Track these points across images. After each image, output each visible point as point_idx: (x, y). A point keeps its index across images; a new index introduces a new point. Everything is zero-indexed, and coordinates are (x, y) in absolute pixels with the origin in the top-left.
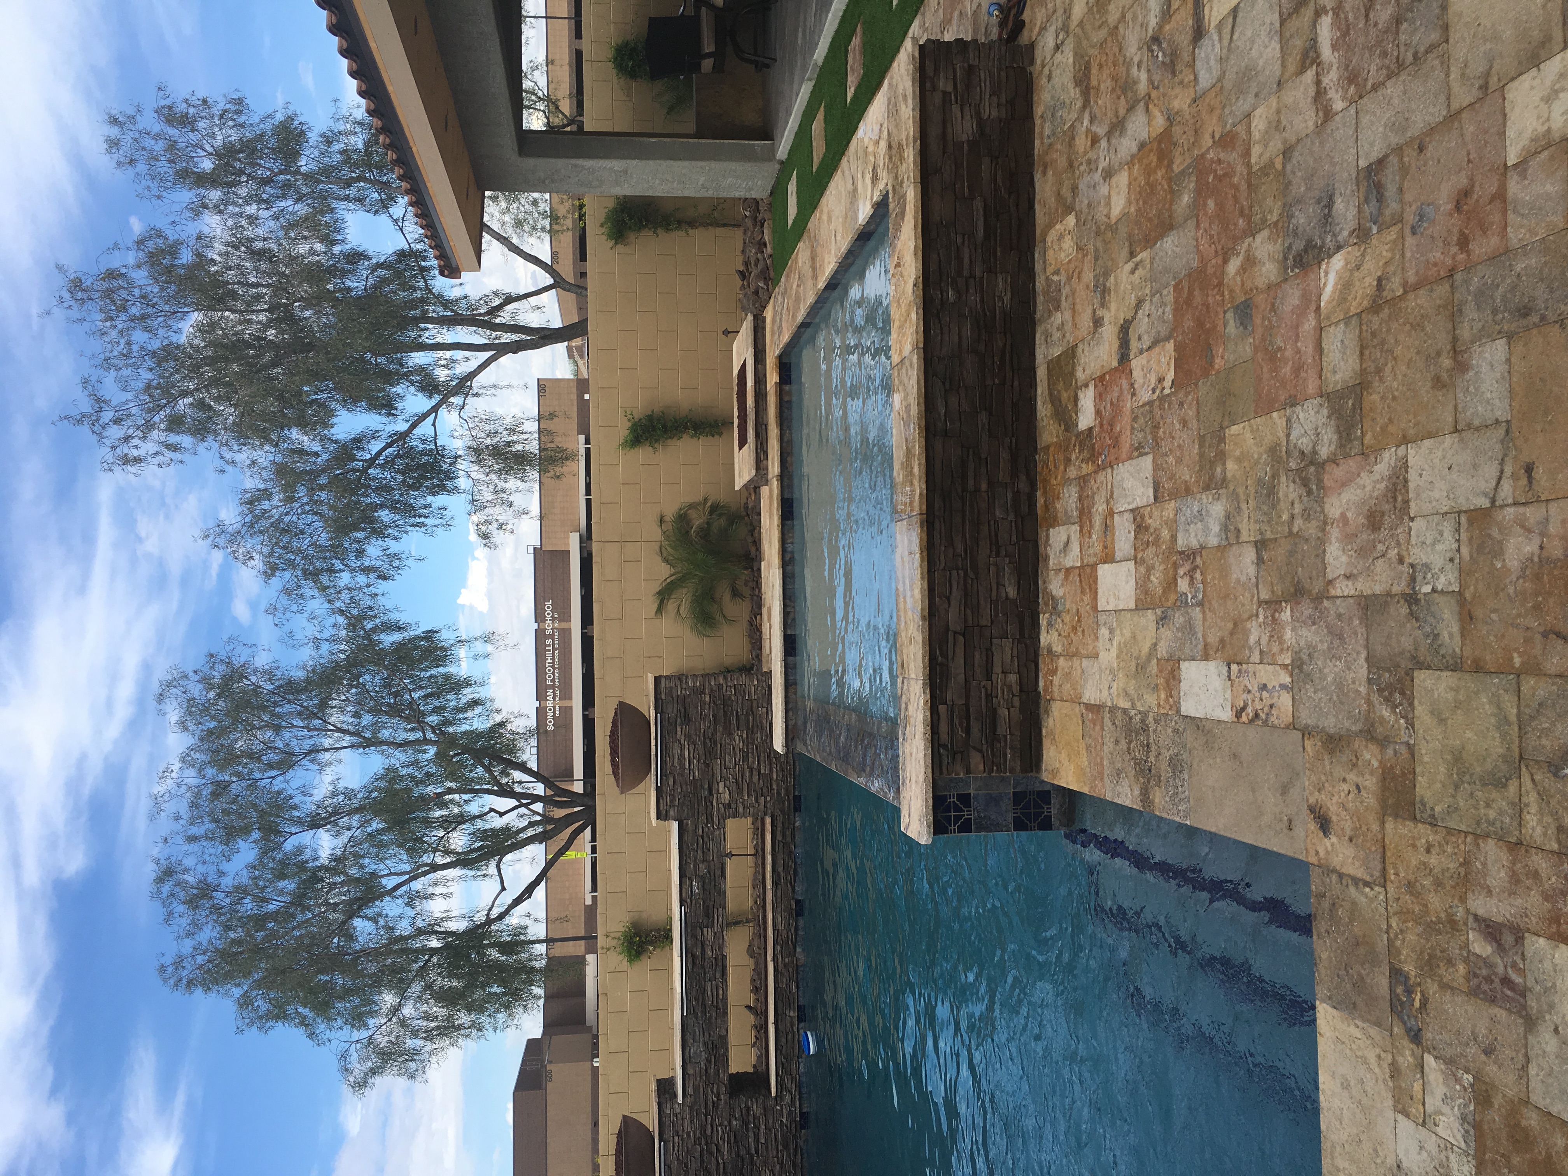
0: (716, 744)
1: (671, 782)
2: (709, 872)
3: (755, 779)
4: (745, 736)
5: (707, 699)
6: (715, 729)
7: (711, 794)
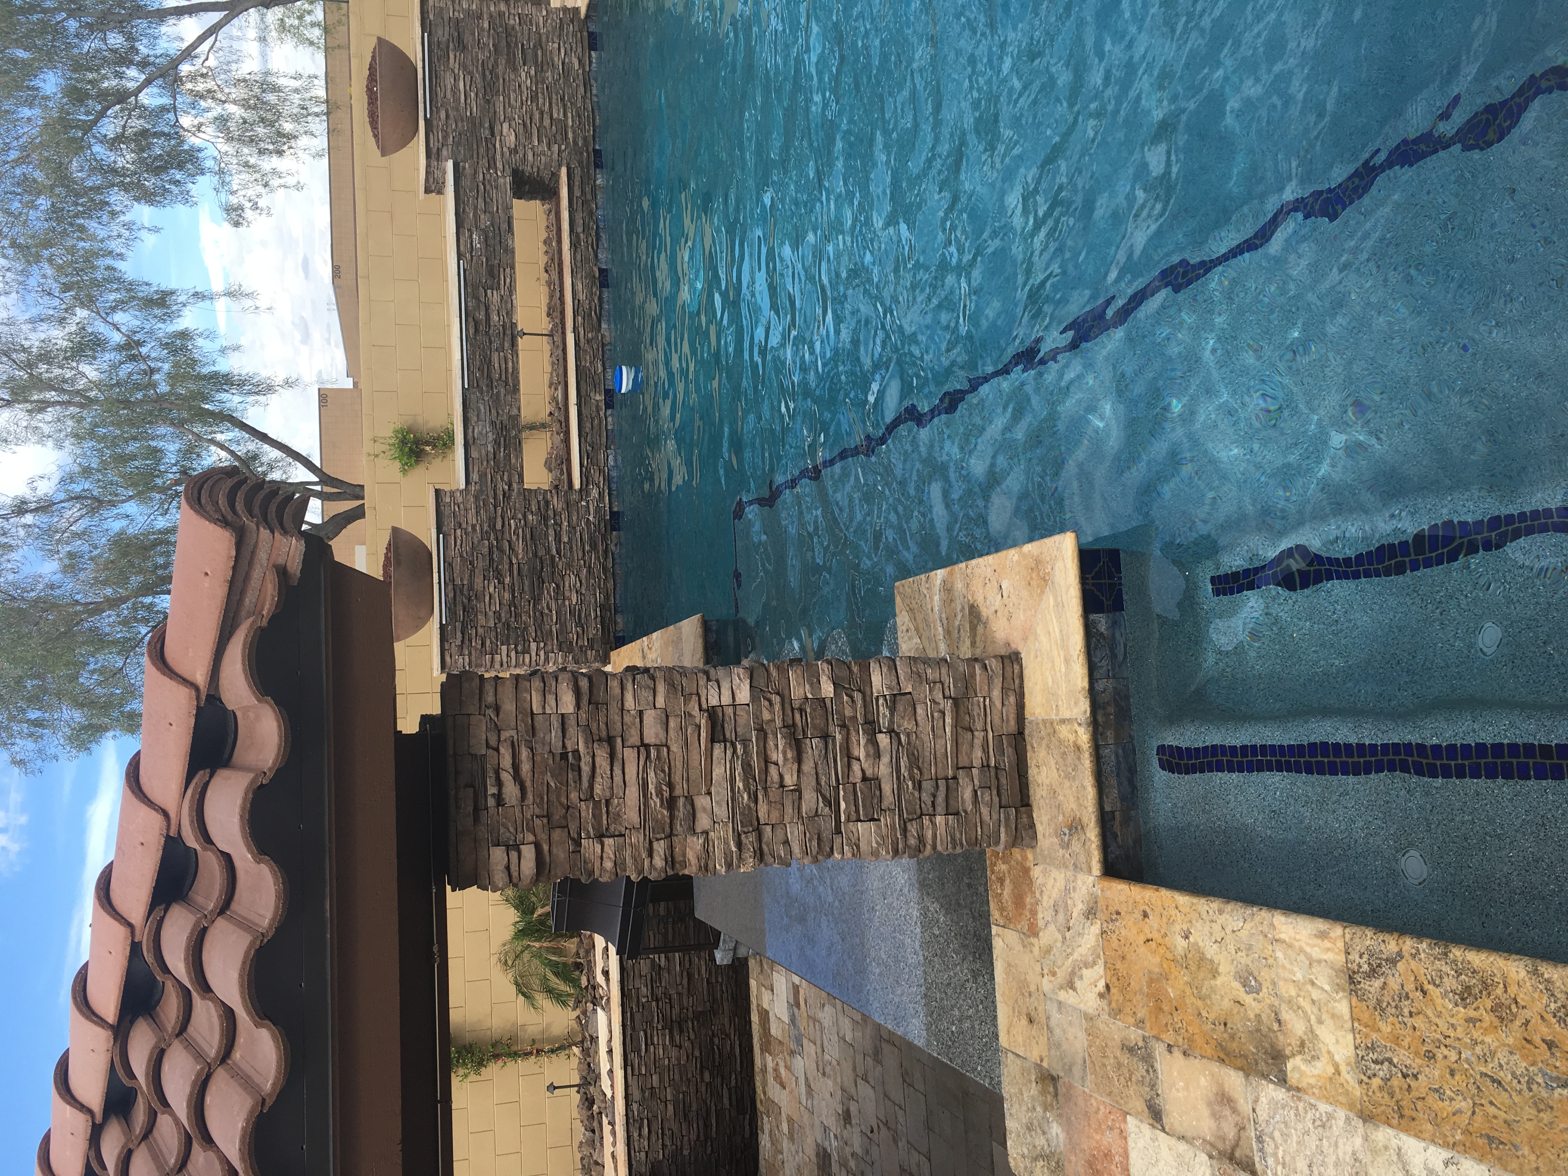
0: (497, 78)
1: (443, 115)
2: (492, 225)
3: (547, 122)
4: (533, 72)
5: (486, 25)
6: (496, 61)
7: (493, 134)
